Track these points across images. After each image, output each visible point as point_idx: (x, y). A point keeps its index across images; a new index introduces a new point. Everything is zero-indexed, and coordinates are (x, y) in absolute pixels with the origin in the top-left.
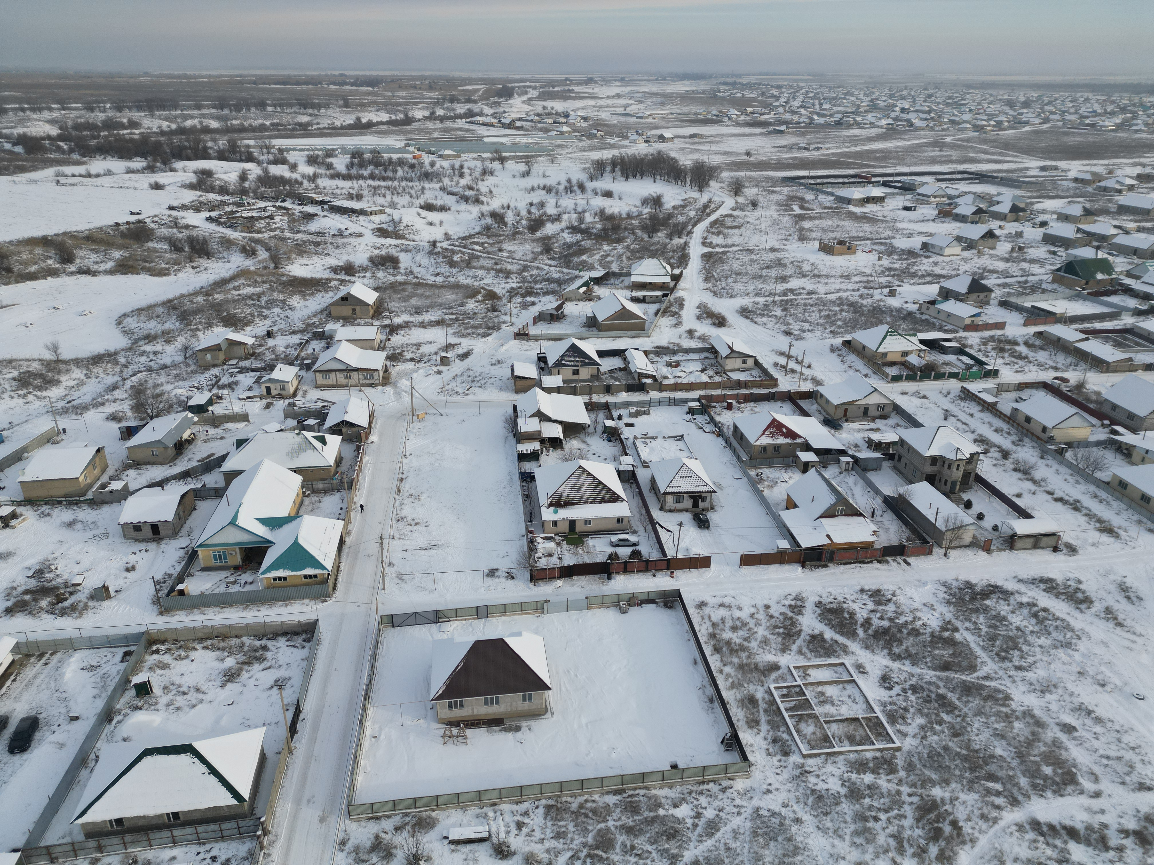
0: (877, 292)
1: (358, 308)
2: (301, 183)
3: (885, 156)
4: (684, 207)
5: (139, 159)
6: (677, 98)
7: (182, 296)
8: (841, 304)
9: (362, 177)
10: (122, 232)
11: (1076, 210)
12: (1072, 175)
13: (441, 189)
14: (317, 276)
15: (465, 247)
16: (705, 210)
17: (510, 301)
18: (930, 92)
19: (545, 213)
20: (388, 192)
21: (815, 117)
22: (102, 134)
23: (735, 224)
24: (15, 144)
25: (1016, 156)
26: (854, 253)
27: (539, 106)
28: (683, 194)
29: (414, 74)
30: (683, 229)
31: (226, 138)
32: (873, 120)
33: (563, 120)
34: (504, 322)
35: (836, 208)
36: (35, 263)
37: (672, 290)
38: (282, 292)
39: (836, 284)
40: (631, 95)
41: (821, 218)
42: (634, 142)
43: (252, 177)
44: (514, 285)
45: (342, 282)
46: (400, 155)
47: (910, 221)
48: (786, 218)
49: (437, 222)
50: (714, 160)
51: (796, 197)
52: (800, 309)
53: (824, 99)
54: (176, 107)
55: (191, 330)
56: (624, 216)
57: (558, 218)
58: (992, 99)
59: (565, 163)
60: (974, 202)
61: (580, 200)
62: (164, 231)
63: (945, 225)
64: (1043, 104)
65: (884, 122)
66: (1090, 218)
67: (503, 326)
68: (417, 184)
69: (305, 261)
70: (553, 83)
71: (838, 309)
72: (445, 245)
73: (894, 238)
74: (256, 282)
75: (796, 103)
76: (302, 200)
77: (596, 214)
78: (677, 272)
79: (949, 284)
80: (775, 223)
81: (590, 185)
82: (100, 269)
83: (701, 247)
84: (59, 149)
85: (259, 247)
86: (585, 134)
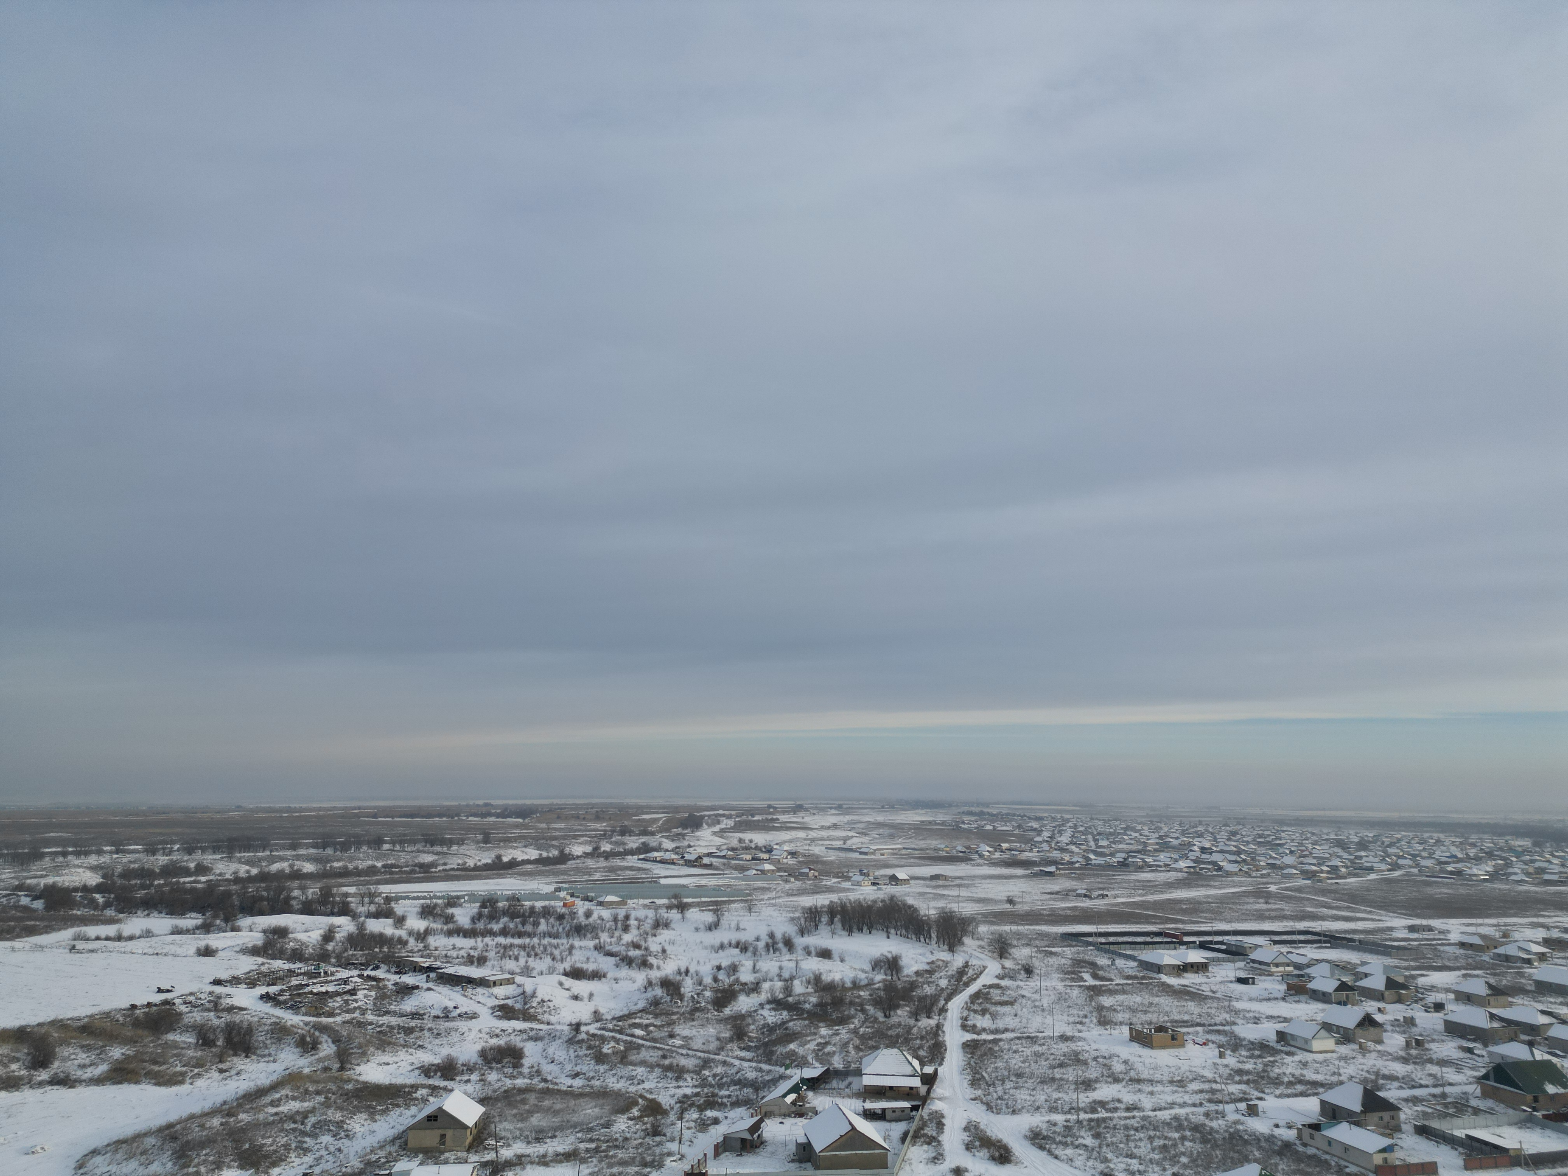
0: (1229, 1108)
1: (449, 1133)
2: (406, 943)
3: (1195, 908)
4: (931, 972)
5: (194, 915)
6: (910, 829)
7: (192, 1117)
8: (1179, 1128)
9: (492, 933)
10: (137, 1019)
11: (1478, 986)
12: (1454, 937)
13: (596, 948)
14: (399, 1081)
15: (621, 1032)
16: (961, 978)
17: (681, 1118)
18: (1232, 828)
19: (737, 980)
20: (522, 953)
21: (1092, 856)
22: (156, 883)
23: (1005, 998)
24: (36, 898)
25: (1370, 912)
26: (1182, 1045)
27: (734, 839)
28: (928, 954)
29: (578, 801)
30: (932, 1005)
31: (319, 885)
32: (1168, 861)
33: (765, 856)
34: (670, 1154)
35: (1143, 978)
37: (925, 1099)
38: (341, 1109)
39: (1167, 1095)
40: (851, 826)
41: (1124, 992)
42: (858, 884)
43: (340, 936)
44: (688, 1091)
45: (434, 1090)
46: (546, 903)
47: (1251, 999)
48: (1076, 992)
49: (586, 995)
50: (967, 909)
51: (1085, 962)
52: (1120, 1136)
53: (1099, 834)
54: (264, 848)
56: (848, 985)
57: (755, 988)
58: (1315, 838)
59: (767, 912)
60: (1332, 974)
61: (786, 962)
62: (197, 1017)
63: (1301, 1006)
64: (1385, 847)
65: (1182, 864)
66: (1501, 999)
67: (668, 1161)
68: (565, 941)
69: (386, 1058)
70: (752, 811)
71: (1176, 1135)
72: (593, 1029)
73: (1235, 1024)
74: (306, 1091)
75: (1064, 839)
76: (402, 966)
77: (809, 982)
78: (929, 1070)
79: (1335, 1097)
80: (1061, 998)
81: (800, 942)
82: (84, 1077)
83: (961, 1032)
84: (93, 904)
85: (324, 1038)
86: (792, 873)
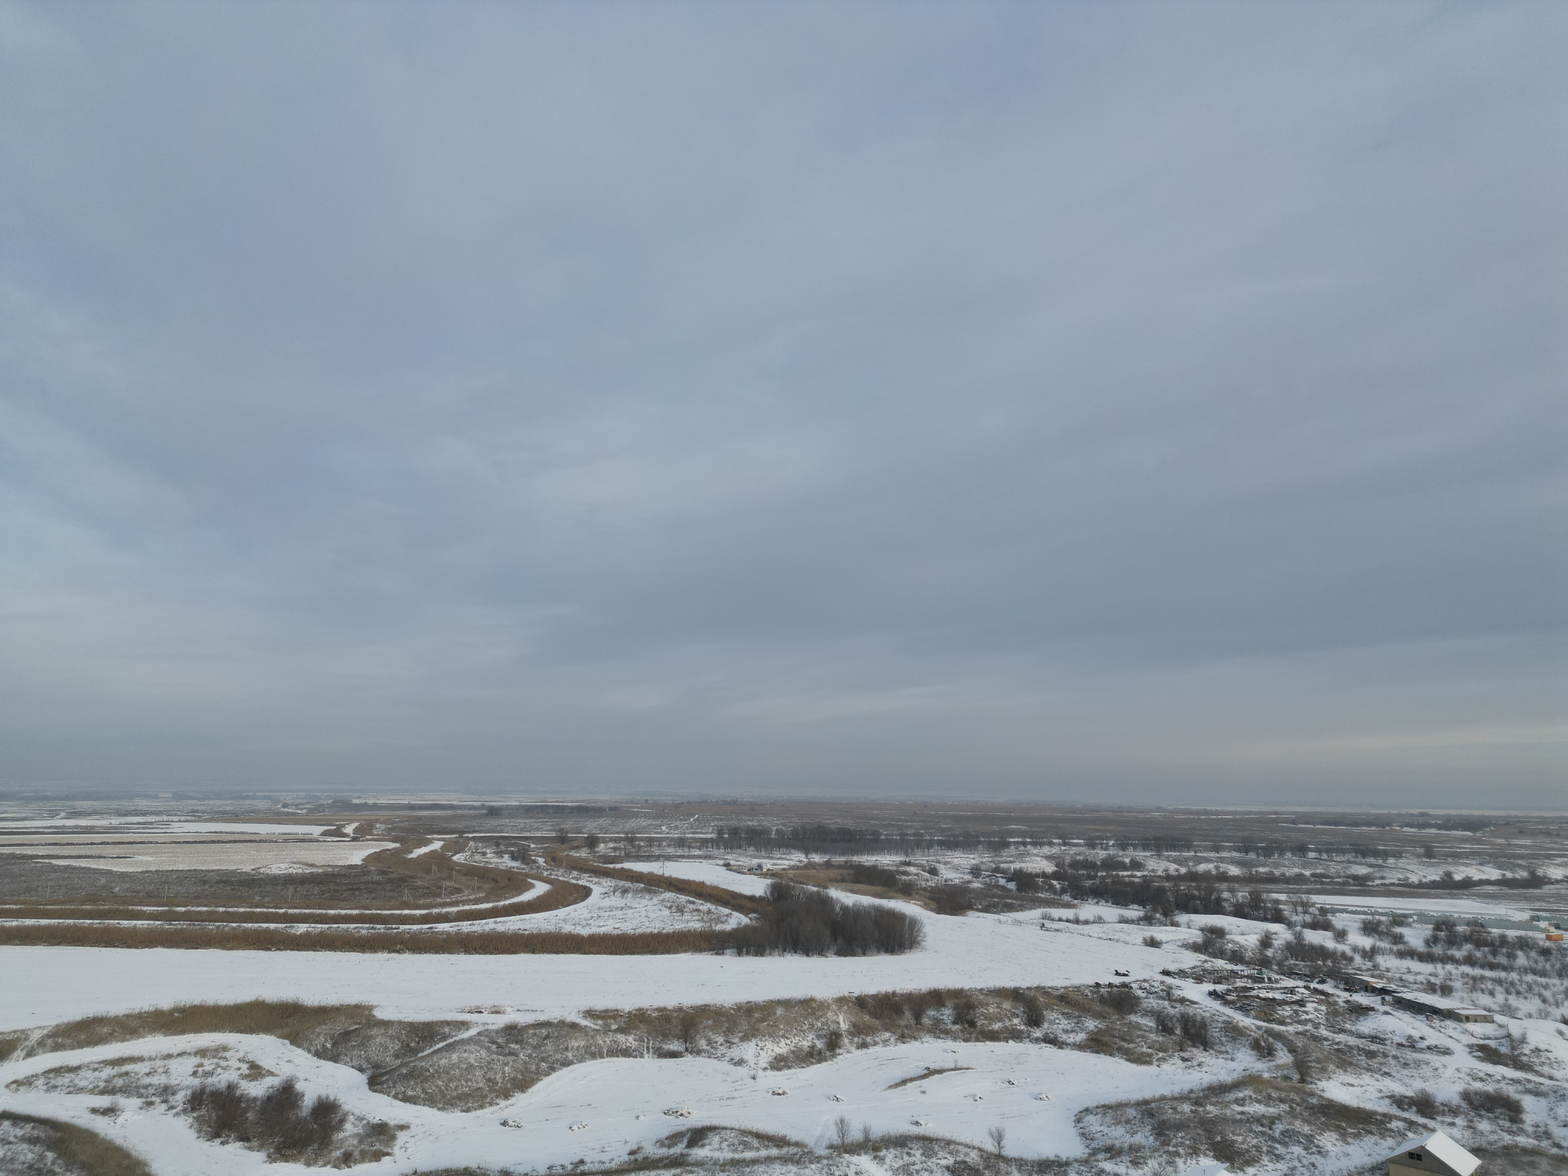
2: (1351, 960)
5: (1136, 907)
7: (1163, 1098)
9: (1453, 960)
10: (1102, 996)
14: (1369, 1106)
20: (1499, 988)
22: (1099, 874)
24: (1009, 880)
31: (1248, 889)
36: (1001, 1020)
38: (1308, 1122)
43: (1277, 943)
45: (1411, 1125)
46: (1522, 933)
54: (1188, 848)
55: (1168, 1152)
62: (1153, 1003)
68: (1556, 981)
69: (1349, 1078)
74: (1269, 1097)
76: (1351, 984)
82: (1069, 1041)
84: (1051, 888)
85: (1279, 1045)
